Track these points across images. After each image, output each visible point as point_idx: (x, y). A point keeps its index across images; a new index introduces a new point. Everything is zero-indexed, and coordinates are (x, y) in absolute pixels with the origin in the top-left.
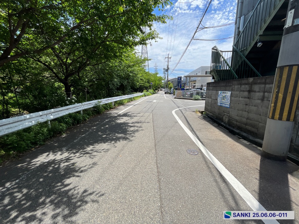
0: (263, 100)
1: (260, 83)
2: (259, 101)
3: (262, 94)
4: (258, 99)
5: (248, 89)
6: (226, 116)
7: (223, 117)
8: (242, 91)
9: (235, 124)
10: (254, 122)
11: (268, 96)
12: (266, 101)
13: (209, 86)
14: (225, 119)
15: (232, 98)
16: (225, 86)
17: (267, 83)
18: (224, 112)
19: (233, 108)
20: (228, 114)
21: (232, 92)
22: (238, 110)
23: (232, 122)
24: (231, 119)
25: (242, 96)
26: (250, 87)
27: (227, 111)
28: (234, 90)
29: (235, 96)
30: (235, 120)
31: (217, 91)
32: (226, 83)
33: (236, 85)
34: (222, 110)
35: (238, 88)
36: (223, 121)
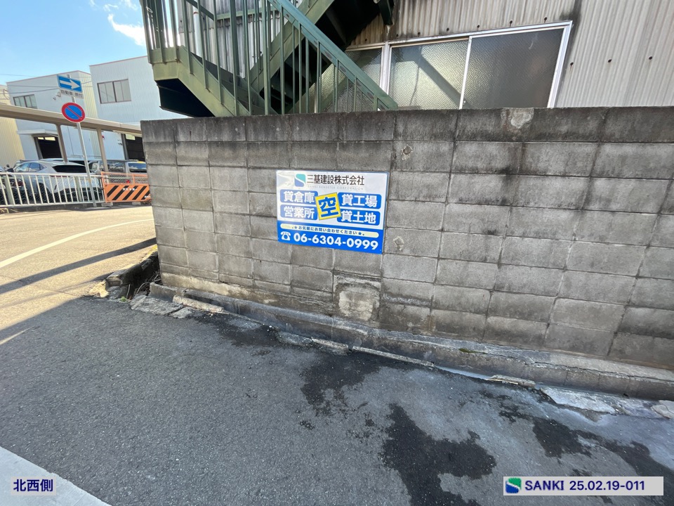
0: (580, 209)
1: (569, 137)
2: (564, 216)
3: (578, 184)
4: (559, 207)
5: (500, 164)
6: (360, 290)
7: (337, 294)
8: (461, 171)
9: (424, 317)
10: (528, 298)
11: (613, 191)
12: (596, 215)
13: (170, 143)
14: (356, 305)
15: (396, 204)
16: (330, 145)
17: (610, 140)
18: (335, 272)
19: (407, 251)
20: (373, 279)
21: (395, 174)
22: (439, 258)
23: (400, 313)
24: (394, 299)
25: (462, 195)
26: (513, 152)
27: (362, 270)
28: (409, 167)
29: (415, 193)
30: (418, 302)
31: (255, 168)
32: (339, 129)
33: (422, 140)
34: (323, 265)
35: (440, 155)
36: (335, 312)
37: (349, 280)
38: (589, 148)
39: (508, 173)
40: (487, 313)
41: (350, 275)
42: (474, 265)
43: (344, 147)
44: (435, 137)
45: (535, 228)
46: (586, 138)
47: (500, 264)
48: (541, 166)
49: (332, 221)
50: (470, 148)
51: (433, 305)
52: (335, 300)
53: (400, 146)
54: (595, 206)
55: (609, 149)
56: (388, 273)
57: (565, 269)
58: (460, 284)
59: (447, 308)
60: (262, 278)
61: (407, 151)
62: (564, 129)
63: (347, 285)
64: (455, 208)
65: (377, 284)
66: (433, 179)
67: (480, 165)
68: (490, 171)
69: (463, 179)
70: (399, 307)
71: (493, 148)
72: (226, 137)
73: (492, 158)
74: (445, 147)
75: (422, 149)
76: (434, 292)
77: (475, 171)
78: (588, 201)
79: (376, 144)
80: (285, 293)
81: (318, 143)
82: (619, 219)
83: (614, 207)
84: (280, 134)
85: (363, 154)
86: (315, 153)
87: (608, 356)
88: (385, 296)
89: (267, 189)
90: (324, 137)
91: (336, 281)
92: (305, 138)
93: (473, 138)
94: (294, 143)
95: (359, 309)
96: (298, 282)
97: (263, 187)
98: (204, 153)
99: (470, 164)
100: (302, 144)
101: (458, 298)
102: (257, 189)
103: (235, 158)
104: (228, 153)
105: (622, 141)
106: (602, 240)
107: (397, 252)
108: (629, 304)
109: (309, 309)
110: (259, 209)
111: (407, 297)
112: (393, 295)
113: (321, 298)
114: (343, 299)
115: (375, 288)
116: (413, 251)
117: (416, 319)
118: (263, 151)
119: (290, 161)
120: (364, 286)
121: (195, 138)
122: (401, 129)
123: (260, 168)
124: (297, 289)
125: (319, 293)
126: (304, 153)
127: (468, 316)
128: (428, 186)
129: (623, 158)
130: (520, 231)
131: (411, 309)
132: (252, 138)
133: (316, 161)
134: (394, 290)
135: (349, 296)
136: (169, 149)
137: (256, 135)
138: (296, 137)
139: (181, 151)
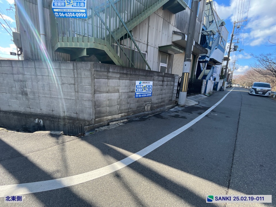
10: (164, 99)
11: (169, 83)
13: (106, 72)
15: (153, 87)
18: (145, 102)
25: (159, 85)
27: (149, 100)
28: (155, 80)
32: (147, 73)
34: (143, 101)
36: (145, 111)
38: (167, 78)
39: (163, 81)
40: (161, 103)
41: (147, 102)
47: (162, 95)
49: (145, 91)
56: (152, 100)
58: (159, 99)
59: (158, 104)
61: (155, 78)
63: (147, 104)
64: (159, 87)
65: (151, 102)
69: (159, 82)
72: (125, 72)
73: (162, 79)
79: (151, 76)
80: (136, 110)
81: (144, 75)
82: (169, 87)
84: (137, 73)
85: (150, 78)
86: (143, 77)
89: (134, 85)
91: (145, 104)
92: (142, 74)
94: (140, 75)
96: (139, 106)
97: (133, 85)
98: (118, 76)
99: (160, 80)
101: (158, 101)
102: (131, 85)
103: (127, 78)
104: (125, 76)
107: (153, 96)
109: (140, 112)
111: (154, 103)
112: (152, 104)
113: (142, 109)
116: (155, 95)
118: (133, 76)
119: (139, 78)
120: (149, 103)
122: (154, 74)
123: (132, 80)
124: (138, 108)
125: (142, 108)
126: (141, 77)
131: (154, 106)
132: (131, 73)
135: (147, 106)
139: (110, 75)
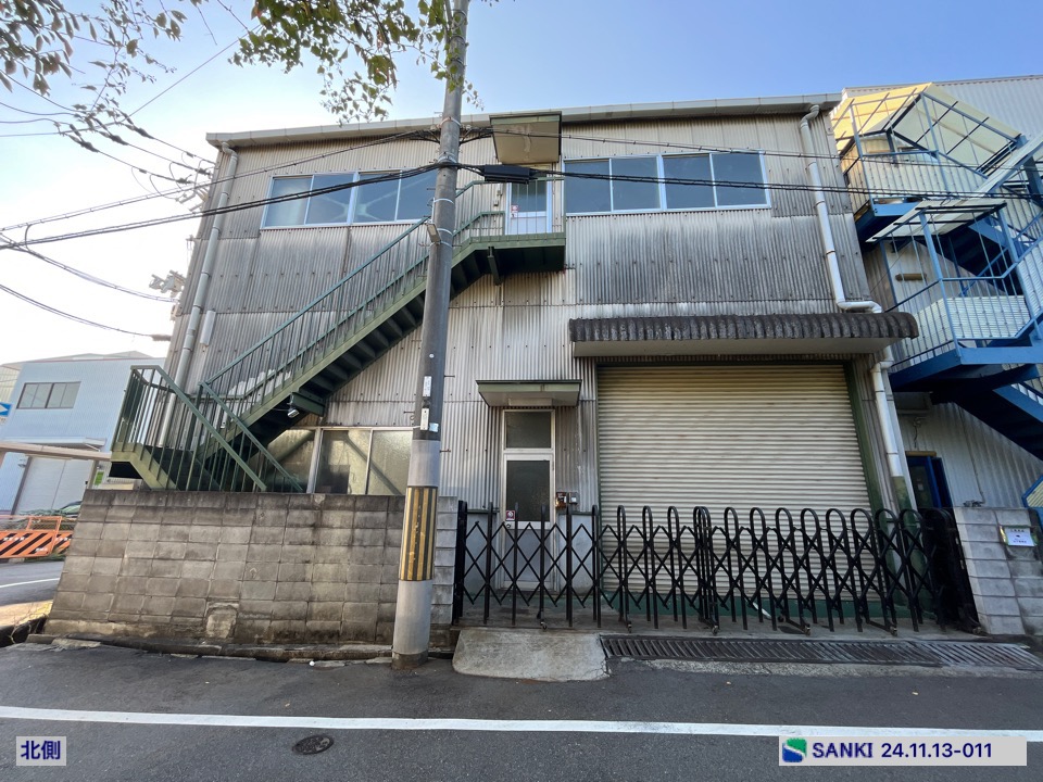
0: (350, 546)
1: (342, 508)
2: (343, 550)
3: (347, 532)
4: (340, 545)
5: (310, 522)
6: (224, 612)
7: (207, 618)
8: (291, 526)
9: (266, 628)
10: (330, 604)
11: (363, 535)
12: (357, 548)
13: (104, 506)
14: (219, 625)
15: (253, 547)
16: (219, 511)
17: (358, 510)
18: (208, 599)
19: (258, 578)
20: (234, 602)
21: (255, 528)
22: (277, 582)
23: (249, 628)
24: (246, 616)
25: (291, 540)
26: (316, 515)
27: (228, 595)
28: (263, 524)
29: (265, 539)
30: (263, 617)
31: (167, 524)
32: (226, 501)
33: (271, 509)
34: (201, 594)
35: (280, 517)
36: (202, 634)
37: (218, 604)
38: (350, 514)
39: (315, 527)
40: (307, 617)
41: (219, 601)
42: (298, 584)
43: (228, 511)
44: (278, 507)
45: (330, 558)
46: (349, 509)
47: (312, 583)
48: (330, 523)
50: (296, 513)
51: (273, 617)
52: (204, 624)
53: (259, 512)
54: (356, 544)
55: (358, 514)
56: (245, 596)
57: (346, 582)
58: (290, 599)
59: (282, 619)
60: (149, 613)
61: (263, 515)
62: (339, 504)
63: (215, 609)
64: (287, 547)
65: (236, 605)
66: (276, 530)
67: (301, 522)
68: (306, 526)
69: (292, 530)
70: (249, 623)
71: (307, 513)
72: (151, 504)
73: (307, 518)
74: (283, 513)
75: (270, 513)
76: (274, 607)
77: (298, 526)
78: (353, 541)
79: (246, 511)
80: (165, 624)
81: (213, 509)
82: (368, 550)
83: (365, 544)
84: (189, 503)
85: (238, 516)
86: (210, 515)
87: (375, 643)
88: (241, 615)
90: (217, 506)
91: (208, 607)
92: (205, 506)
93: (297, 508)
94: (197, 509)
95: (221, 628)
96: (179, 611)
97: (169, 537)
98: (131, 514)
99: (296, 522)
100: (202, 509)
101: (288, 610)
102: (164, 539)
103: (153, 518)
104: (149, 514)
105: (363, 510)
106: (362, 563)
107: (252, 579)
108: (380, 602)
110: (161, 554)
111: (255, 614)
112: (246, 613)
113: (194, 624)
114: (210, 621)
115: (235, 609)
116: (262, 577)
117: (260, 631)
118: (175, 513)
119: (192, 520)
120: (227, 608)
121: (127, 503)
122: (260, 502)
123: (170, 524)
124: (176, 619)
125: (193, 620)
126: (203, 515)
127: (295, 623)
128: (273, 535)
129: (366, 518)
130: (321, 560)
131: (258, 623)
132: (170, 505)
133: (210, 520)
134: (247, 609)
135: (215, 619)
136: (102, 511)
137: (174, 502)
138: (200, 505)
139: (112, 512)
